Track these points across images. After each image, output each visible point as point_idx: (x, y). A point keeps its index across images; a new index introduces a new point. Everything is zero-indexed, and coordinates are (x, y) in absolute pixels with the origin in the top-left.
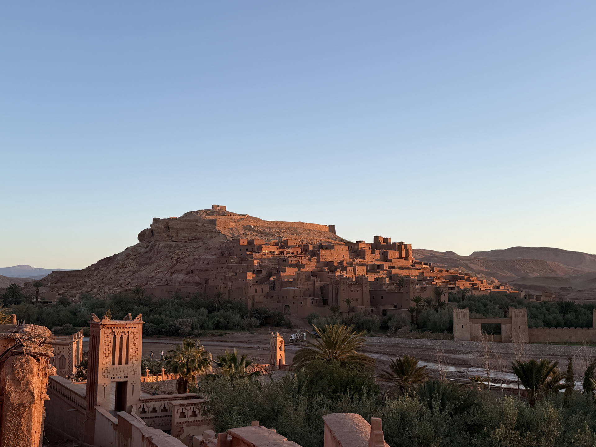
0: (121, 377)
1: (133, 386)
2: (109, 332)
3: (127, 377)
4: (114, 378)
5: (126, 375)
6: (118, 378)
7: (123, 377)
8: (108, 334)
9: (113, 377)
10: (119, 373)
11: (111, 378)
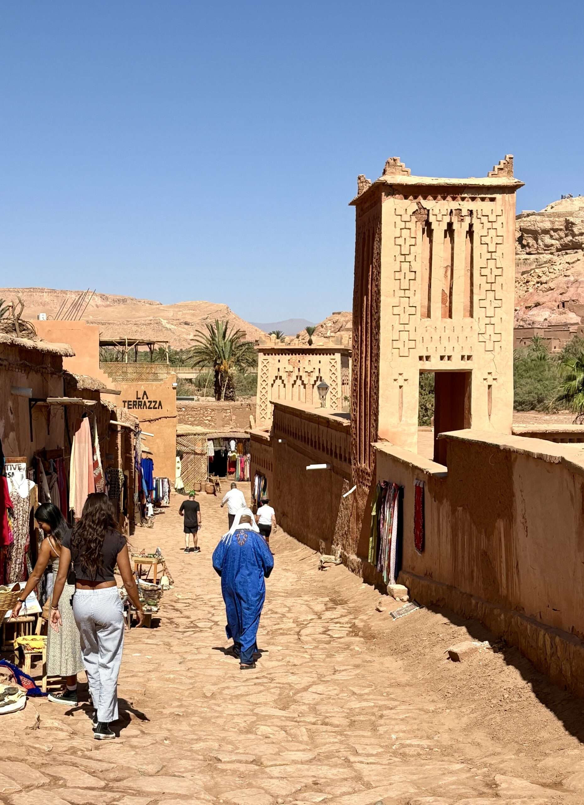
0: (449, 358)
1: (490, 386)
2: (410, 212)
3: (469, 358)
4: (428, 358)
5: (466, 354)
6: (442, 358)
7: (456, 357)
8: (406, 218)
9: (424, 354)
10: (445, 342)
11: (421, 358)
